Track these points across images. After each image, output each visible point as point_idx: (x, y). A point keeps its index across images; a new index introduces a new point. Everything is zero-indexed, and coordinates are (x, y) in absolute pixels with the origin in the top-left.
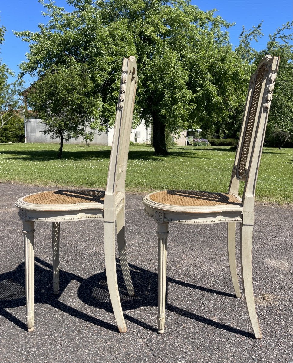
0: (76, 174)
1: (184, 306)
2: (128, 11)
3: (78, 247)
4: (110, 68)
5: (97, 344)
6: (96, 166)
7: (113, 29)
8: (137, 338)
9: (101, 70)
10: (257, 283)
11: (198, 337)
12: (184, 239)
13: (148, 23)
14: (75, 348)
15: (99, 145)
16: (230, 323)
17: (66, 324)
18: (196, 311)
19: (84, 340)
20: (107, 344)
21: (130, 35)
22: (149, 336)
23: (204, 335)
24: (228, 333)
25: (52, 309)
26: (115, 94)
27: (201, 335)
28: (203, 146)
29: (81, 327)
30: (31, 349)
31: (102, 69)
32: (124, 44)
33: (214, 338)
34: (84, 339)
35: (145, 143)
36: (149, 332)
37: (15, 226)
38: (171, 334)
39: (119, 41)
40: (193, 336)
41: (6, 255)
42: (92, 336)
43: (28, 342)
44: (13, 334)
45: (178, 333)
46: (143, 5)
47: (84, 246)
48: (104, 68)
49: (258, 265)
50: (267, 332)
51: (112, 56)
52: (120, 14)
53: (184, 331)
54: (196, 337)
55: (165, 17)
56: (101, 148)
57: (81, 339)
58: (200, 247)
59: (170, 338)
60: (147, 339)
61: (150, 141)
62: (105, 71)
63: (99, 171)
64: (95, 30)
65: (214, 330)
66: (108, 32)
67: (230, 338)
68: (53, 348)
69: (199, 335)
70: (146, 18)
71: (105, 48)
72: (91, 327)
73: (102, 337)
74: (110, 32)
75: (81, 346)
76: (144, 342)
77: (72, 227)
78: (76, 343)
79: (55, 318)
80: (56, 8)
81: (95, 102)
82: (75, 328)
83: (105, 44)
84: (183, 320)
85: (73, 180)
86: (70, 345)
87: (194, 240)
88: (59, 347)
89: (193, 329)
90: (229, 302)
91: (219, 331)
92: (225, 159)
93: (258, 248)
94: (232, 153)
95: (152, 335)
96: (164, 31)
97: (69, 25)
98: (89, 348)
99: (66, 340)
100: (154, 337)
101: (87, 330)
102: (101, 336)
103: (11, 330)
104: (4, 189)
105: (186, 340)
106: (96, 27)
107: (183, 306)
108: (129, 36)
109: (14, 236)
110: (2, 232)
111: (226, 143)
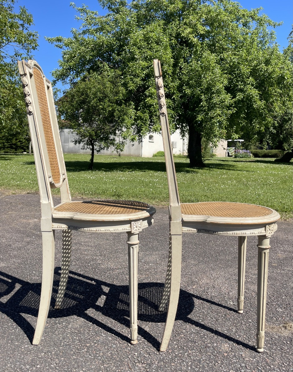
0: (104, 186)
1: (194, 331)
2: (164, 13)
3: (93, 261)
4: (143, 74)
5: (94, 365)
6: (127, 177)
7: (148, 32)
8: (136, 362)
9: (134, 76)
10: (281, 310)
11: (203, 365)
12: (206, 258)
13: (185, 24)
14: (69, 368)
15: (133, 156)
16: (242, 353)
17: (65, 342)
18: (206, 337)
19: (80, 360)
20: (104, 367)
21: (165, 38)
22: (150, 360)
23: (210, 364)
24: (238, 364)
25: (54, 325)
26: (147, 101)
27: (207, 363)
28: (245, 158)
29: (80, 345)
30: (25, 366)
32: (159, 48)
33: (221, 368)
34: (80, 359)
35: (182, 154)
36: (151, 356)
37: (34, 237)
38: (174, 361)
39: (154, 45)
40: (198, 364)
41: (20, 267)
42: (90, 357)
43: (23, 359)
44: (9, 348)
45: (182, 359)
46: (180, 5)
47: (98, 261)
48: (137, 74)
49: (285, 290)
50: (283, 366)
51: (146, 61)
52: (156, 15)
53: (189, 358)
54: (201, 366)
55: (204, 16)
56: (134, 159)
57: (78, 359)
58: (224, 267)
59: (173, 364)
60: (147, 364)
61: (187, 152)
62: (139, 77)
63: (129, 183)
64: (129, 33)
65: (223, 359)
66: (142, 35)
67: (239, 369)
68: (47, 366)
69: (205, 363)
70: (183, 19)
71: (139, 53)
72: (91, 346)
73: (100, 358)
74: (144, 36)
75: (76, 366)
76: (143, 367)
77: (90, 240)
78: (71, 363)
79: (55, 334)
80: (89, 12)
81: (127, 110)
82: (74, 347)
83: (139, 48)
84: (190, 346)
85: (100, 192)
86: (65, 364)
87: (218, 259)
88: (54, 365)
89: (199, 357)
90: (245, 329)
91: (228, 361)
92: (268, 172)
93: (289, 271)
94: (276, 165)
95: (154, 360)
96: (202, 32)
97: (102, 29)
98: (83, 369)
99: (62, 359)
100: (155, 363)
101: (85, 350)
102: (98, 357)
103: (9, 345)
104: (30, 200)
105: (189, 368)
106: (131, 30)
107: (192, 330)
109: (31, 248)
110: (20, 243)
111: (271, 154)
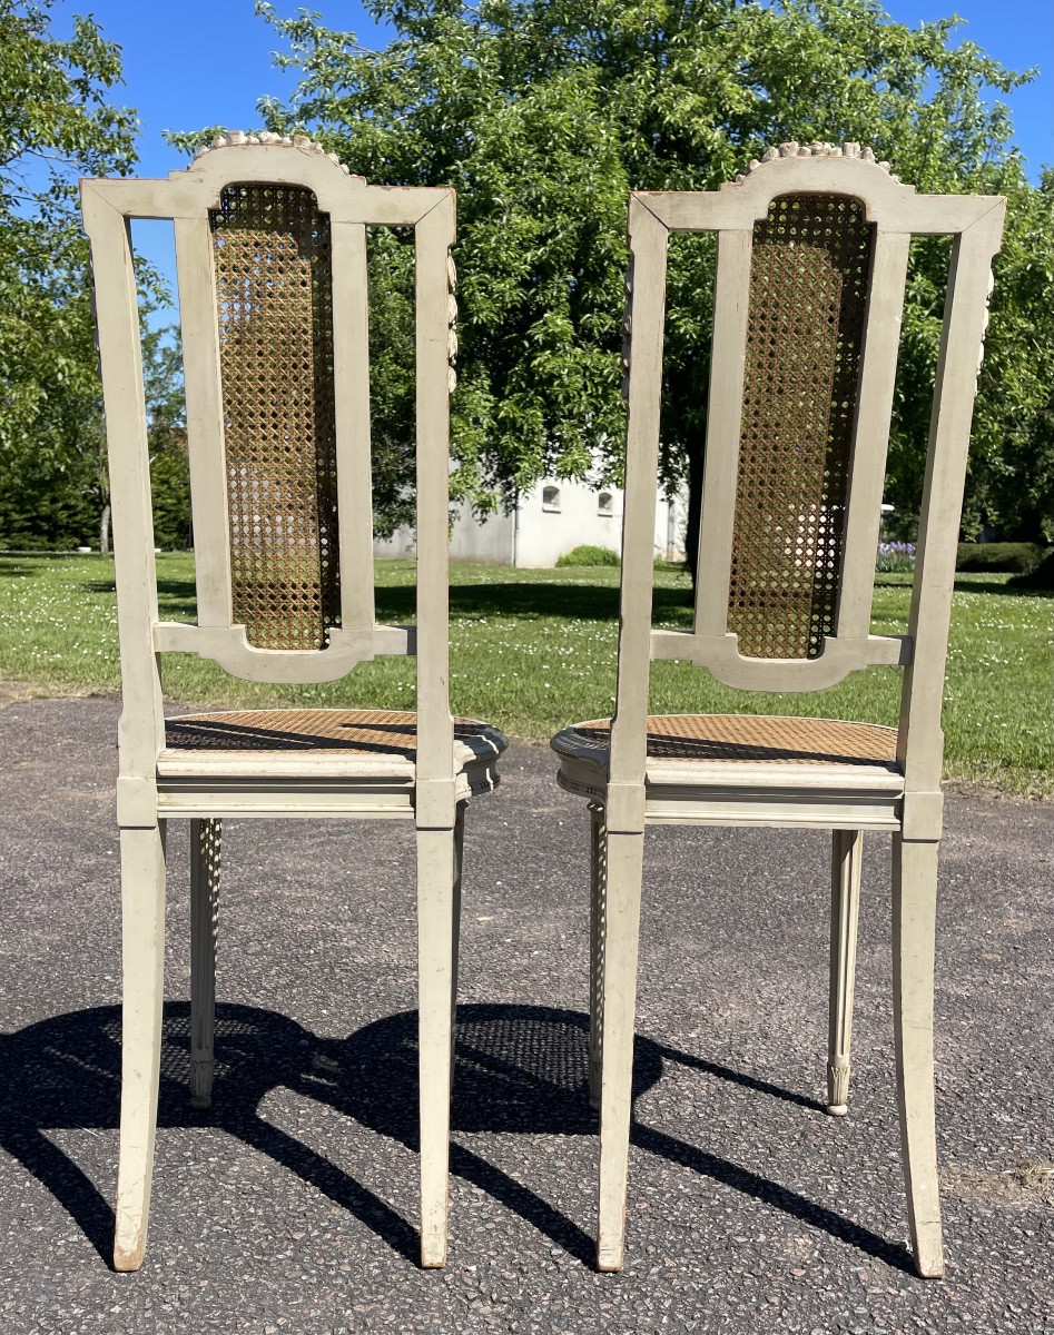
0: (373, 672)
1: (687, 1190)
2: (600, 37)
3: (325, 941)
4: (525, 263)
5: (317, 1306)
6: (458, 640)
7: (540, 108)
8: (471, 1296)
9: (493, 271)
10: (1008, 1119)
11: (716, 1312)
12: (741, 931)
13: (678, 78)
14: (227, 1317)
15: (483, 562)
16: (859, 1269)
17: (217, 1224)
18: (729, 1210)
19: (268, 1289)
20: (354, 1312)
21: (603, 132)
22: (521, 1292)
23: (742, 1306)
24: (843, 1307)
25: (178, 1167)
26: (540, 364)
27: (729, 1303)
28: (900, 572)
29: (270, 1237)
30: (67, 1307)
31: (496, 267)
32: (583, 166)
33: (779, 1320)
34: (269, 1284)
35: (664, 555)
36: (525, 1278)
37: (110, 853)
38: (611, 1293)
39: (563, 155)
40: (698, 1305)
41: (56, 958)
42: (304, 1278)
43: (61, 1283)
44: (13, 1246)
45: (638, 1289)
46: (660, 10)
47: (345, 939)
48: (503, 263)
49: (1027, 1045)
50: (1007, 1315)
51: (535, 216)
52: (571, 46)
53: (666, 1284)
54: (706, 1311)
55: (749, 52)
56: (489, 574)
57: (259, 1284)
58: (803, 963)
59: (604, 1306)
60: (512, 1304)
61: (683, 550)
62: (509, 275)
63: (464, 661)
64: (471, 114)
65: (787, 1289)
66: (522, 123)
67: (847, 1325)
68: (147, 1310)
69: (722, 1303)
70: (670, 61)
71: (508, 185)
72: (309, 1240)
73: (340, 1281)
74: (528, 122)
75: (252, 1309)
76: (498, 1315)
77: (318, 866)
78: (236, 1297)
79: (181, 1198)
80: (323, 35)
81: (463, 394)
82: (247, 1242)
83: (507, 169)
84: (670, 1242)
85: (359, 693)
86: (213, 1301)
87: (783, 936)
88: (173, 1306)
89: (701, 1280)
90: (873, 1184)
91: (806, 1297)
92: (980, 624)
93: (1044, 978)
94: (1013, 599)
95: (536, 1292)
96: (741, 109)
97: (372, 97)
98: (279, 1321)
99: (204, 1283)
100: (539, 1300)
101: (289, 1253)
102: (335, 1277)
103: (11, 1233)
104: (100, 719)
105: (665, 1320)
106: (476, 103)
107: (681, 1187)
108: (601, 135)
109: (99, 891)
110: (59, 875)
111: (993, 560)
